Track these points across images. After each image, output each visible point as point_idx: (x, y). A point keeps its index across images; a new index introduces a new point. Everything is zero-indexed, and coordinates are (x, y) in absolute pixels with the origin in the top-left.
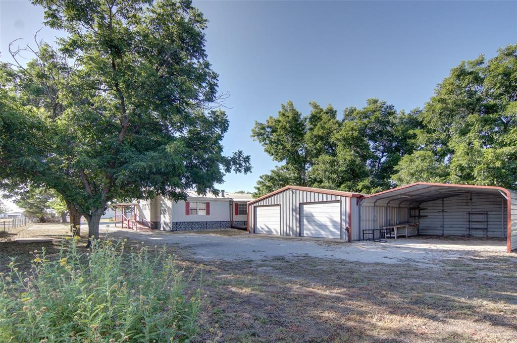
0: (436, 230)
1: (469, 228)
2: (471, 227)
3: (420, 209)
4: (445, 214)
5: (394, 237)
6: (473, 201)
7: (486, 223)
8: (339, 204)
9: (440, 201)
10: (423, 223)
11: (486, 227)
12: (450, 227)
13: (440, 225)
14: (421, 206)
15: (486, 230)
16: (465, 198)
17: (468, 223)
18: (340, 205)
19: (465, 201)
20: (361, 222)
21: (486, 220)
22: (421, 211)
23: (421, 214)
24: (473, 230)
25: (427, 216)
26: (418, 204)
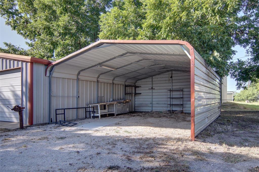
0: (147, 107)
1: (170, 105)
2: (171, 104)
3: (136, 87)
4: (154, 91)
5: (98, 117)
6: (173, 78)
7: (182, 100)
8: (19, 74)
9: (150, 79)
10: (138, 100)
11: (182, 104)
12: (157, 104)
13: (149, 103)
14: (137, 84)
15: (182, 106)
16: (167, 76)
17: (169, 99)
18: (21, 76)
19: (167, 79)
20: (52, 98)
21: (181, 96)
22: (137, 89)
23: (137, 92)
24: (173, 106)
25: (141, 94)
26: (134, 81)
